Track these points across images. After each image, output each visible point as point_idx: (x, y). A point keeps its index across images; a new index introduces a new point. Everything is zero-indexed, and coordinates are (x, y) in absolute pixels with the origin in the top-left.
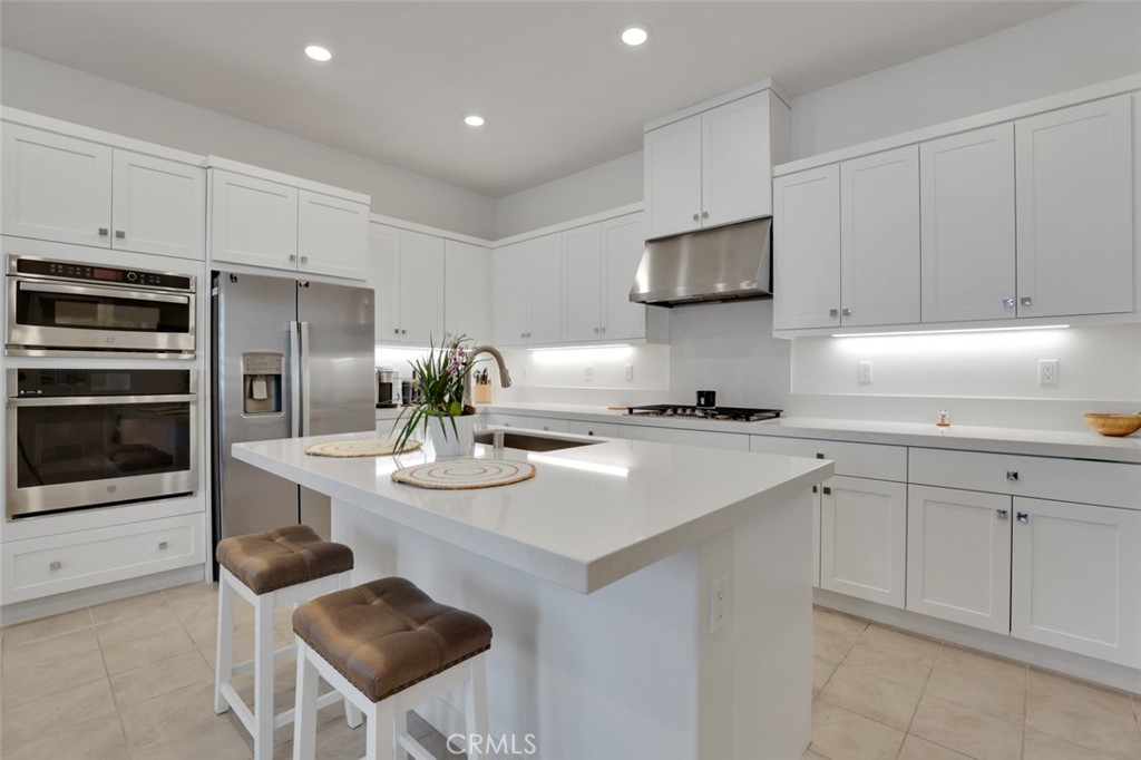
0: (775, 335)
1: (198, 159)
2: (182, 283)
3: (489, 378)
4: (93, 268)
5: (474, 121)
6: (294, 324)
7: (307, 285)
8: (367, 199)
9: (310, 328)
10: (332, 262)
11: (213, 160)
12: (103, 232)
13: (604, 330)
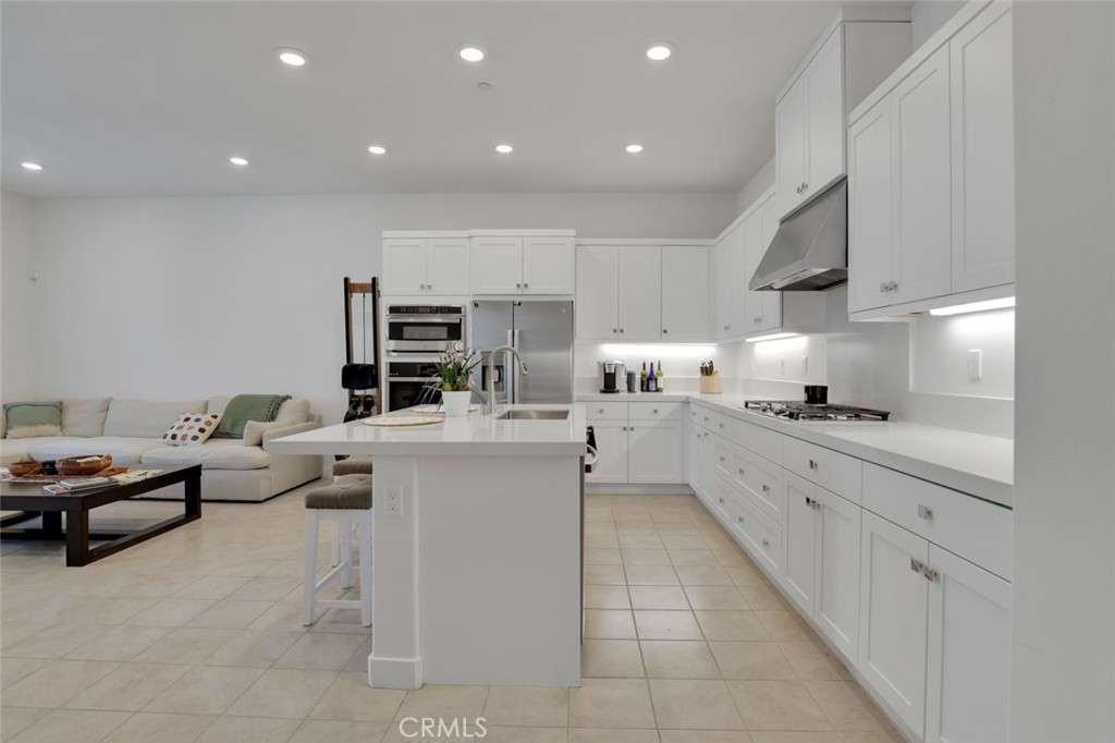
0: (852, 318)
1: (466, 233)
2: (458, 310)
3: (715, 370)
4: (418, 307)
5: (634, 149)
6: (510, 332)
7: (520, 304)
8: (572, 232)
9: (520, 332)
10: (547, 283)
11: (473, 232)
12: (422, 287)
13: (760, 320)
